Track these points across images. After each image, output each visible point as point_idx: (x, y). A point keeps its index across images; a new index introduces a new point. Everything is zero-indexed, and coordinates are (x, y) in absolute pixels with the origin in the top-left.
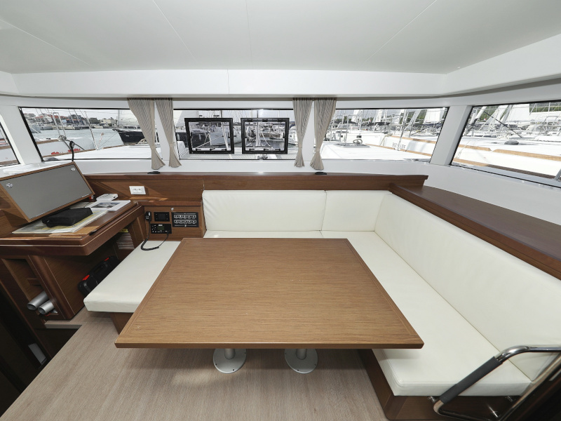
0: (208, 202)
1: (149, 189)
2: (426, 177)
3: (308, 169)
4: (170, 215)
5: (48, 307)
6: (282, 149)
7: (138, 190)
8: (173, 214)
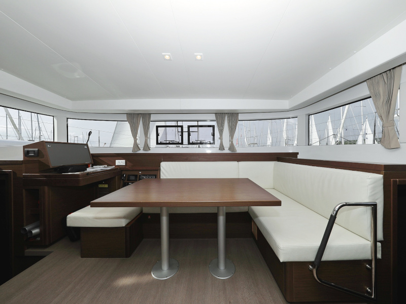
0: (163, 168)
1: (128, 162)
2: (298, 153)
3: (227, 151)
4: (138, 176)
5: (35, 231)
6: (212, 142)
7: (120, 162)
8: (140, 176)
